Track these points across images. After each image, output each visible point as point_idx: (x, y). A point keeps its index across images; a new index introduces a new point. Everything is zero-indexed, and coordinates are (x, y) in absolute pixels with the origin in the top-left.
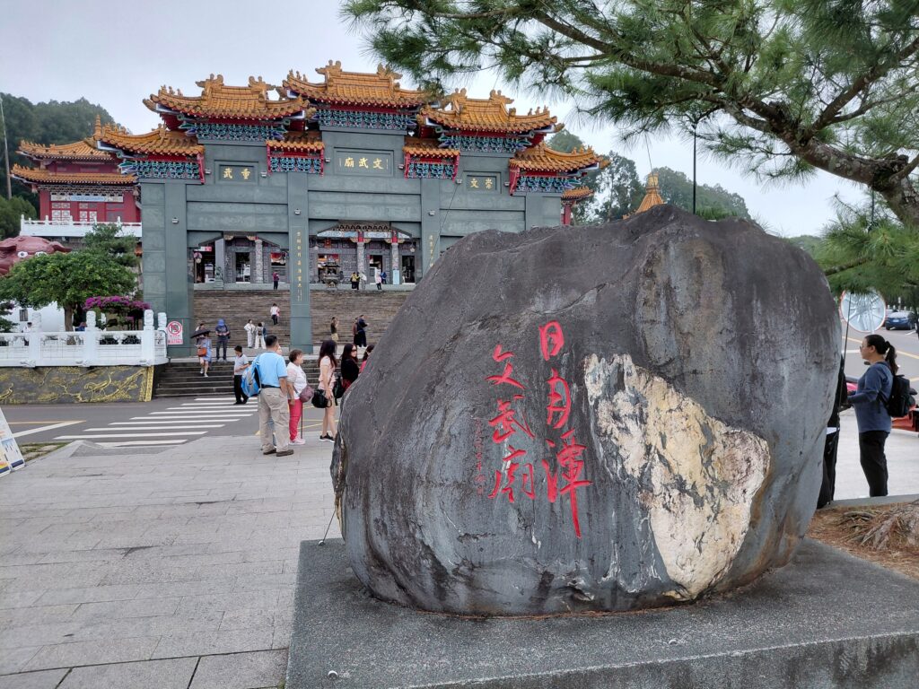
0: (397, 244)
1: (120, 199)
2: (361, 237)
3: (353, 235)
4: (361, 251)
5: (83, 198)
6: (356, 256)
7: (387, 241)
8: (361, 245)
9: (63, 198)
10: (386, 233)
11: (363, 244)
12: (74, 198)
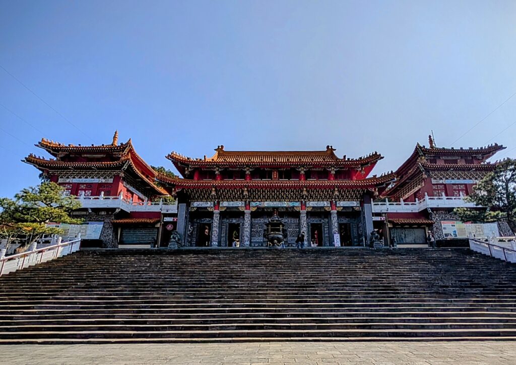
0: (336, 211)
1: (111, 181)
2: (303, 205)
3: (297, 204)
4: (304, 219)
5: (83, 180)
6: (299, 225)
7: (327, 209)
8: (303, 213)
9: (68, 181)
10: (325, 202)
11: (305, 211)
12: (76, 180)
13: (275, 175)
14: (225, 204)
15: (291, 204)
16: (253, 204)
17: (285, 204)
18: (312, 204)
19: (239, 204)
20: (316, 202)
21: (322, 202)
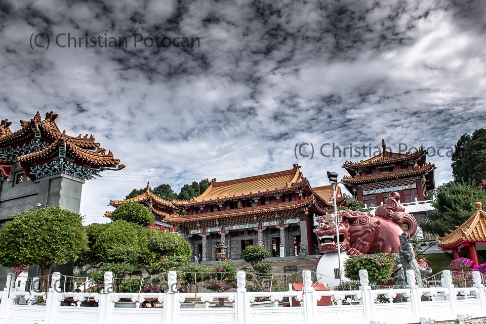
0: (283, 228)
3: (255, 226)
4: (260, 236)
7: (277, 227)
8: (260, 231)
10: (275, 222)
13: (239, 204)
14: (209, 230)
15: (251, 226)
16: (226, 228)
17: (247, 226)
18: (266, 224)
19: (217, 229)
20: (269, 223)
21: (273, 222)
